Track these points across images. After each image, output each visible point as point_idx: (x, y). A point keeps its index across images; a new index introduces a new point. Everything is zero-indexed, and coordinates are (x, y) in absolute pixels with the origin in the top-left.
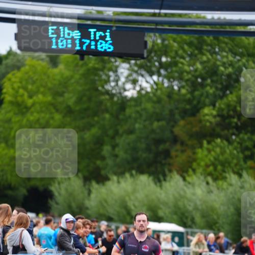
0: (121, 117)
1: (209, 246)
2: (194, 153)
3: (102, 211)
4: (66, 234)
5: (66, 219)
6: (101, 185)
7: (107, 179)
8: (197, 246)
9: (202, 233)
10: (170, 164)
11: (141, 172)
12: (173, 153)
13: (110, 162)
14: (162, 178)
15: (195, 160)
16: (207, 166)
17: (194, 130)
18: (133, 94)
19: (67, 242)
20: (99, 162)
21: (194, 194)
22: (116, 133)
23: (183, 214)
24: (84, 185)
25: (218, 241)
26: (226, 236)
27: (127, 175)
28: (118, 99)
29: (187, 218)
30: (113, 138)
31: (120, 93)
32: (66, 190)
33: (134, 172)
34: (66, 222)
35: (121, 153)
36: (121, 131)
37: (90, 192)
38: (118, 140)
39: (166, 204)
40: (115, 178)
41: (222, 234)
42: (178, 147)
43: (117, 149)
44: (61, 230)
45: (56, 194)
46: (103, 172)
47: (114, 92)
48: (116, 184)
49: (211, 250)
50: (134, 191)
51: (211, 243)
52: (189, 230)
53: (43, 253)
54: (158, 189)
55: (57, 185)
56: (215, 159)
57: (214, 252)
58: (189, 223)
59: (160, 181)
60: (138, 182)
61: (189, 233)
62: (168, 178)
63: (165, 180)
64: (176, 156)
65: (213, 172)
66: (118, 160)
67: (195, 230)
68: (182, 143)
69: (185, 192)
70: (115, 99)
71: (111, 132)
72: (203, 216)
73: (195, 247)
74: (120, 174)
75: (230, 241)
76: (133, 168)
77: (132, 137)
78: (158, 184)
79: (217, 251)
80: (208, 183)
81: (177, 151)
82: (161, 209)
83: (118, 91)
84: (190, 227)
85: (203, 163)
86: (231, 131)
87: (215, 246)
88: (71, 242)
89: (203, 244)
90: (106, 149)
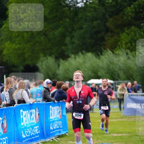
0: (76, 19)
1: (128, 90)
2: (119, 37)
3: (66, 76)
4: (47, 91)
5: (47, 82)
6: (65, 60)
7: (69, 57)
8: (121, 91)
9: (124, 83)
10: (104, 45)
11: (88, 51)
12: (106, 38)
13: (70, 47)
14: (99, 54)
15: (119, 41)
16: (126, 44)
17: (119, 23)
18: (82, 5)
19: (48, 95)
20: (63, 48)
21: (119, 61)
22: (73, 29)
23: (112, 73)
24: (56, 62)
25: (134, 86)
26: (138, 83)
27: (80, 54)
28: (73, 9)
29: (115, 75)
30: (71, 33)
31: (74, 5)
32: (46, 65)
33: (84, 51)
34: (47, 84)
35: (76, 41)
36: (75, 28)
37: (59, 65)
38: (74, 34)
39: (102, 68)
40: (73, 56)
41: (135, 82)
42: (109, 34)
43: (73, 39)
44: (44, 89)
45: (40, 68)
46: (66, 53)
47: (71, 5)
48: (74, 60)
49: (129, 92)
50: (84, 62)
51: (129, 88)
52: (116, 82)
53: (35, 102)
54: (98, 60)
55: (40, 63)
56: (131, 39)
57: (131, 93)
58: (116, 78)
59: (98, 55)
60: (86, 57)
61: (117, 84)
62: (103, 53)
63: (101, 54)
64: (108, 40)
65: (130, 47)
66: (74, 45)
67: (120, 81)
68: (112, 32)
69: (113, 60)
70: (72, 9)
71: (70, 29)
72: (125, 73)
73: (120, 91)
74: (76, 53)
75: (140, 86)
76: (83, 49)
77: (82, 31)
78: (98, 57)
79: (133, 92)
80: (127, 54)
81: (108, 36)
82: (100, 71)
83: (73, 4)
84: (117, 80)
85: (124, 42)
86: (141, 21)
87: (131, 89)
88: (50, 95)
89: (125, 89)
90: (68, 40)
